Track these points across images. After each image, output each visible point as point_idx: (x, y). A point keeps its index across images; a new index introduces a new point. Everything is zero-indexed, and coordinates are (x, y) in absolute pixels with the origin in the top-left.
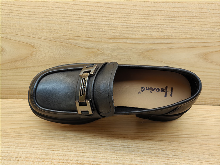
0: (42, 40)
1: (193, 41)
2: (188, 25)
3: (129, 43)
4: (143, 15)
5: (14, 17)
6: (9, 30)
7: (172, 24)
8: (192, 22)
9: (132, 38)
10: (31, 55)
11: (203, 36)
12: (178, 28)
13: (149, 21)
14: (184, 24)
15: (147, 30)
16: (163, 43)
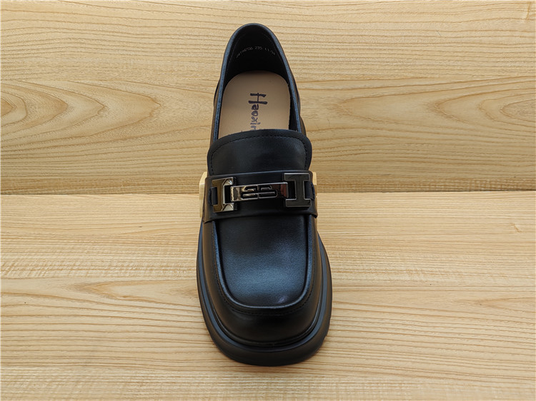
0: (170, 89)
1: (417, 83)
2: (408, 57)
3: (313, 89)
4: (335, 44)
5: (125, 52)
6: (117, 74)
7: (382, 56)
8: (414, 53)
9: (318, 81)
10: (151, 115)
11: (433, 74)
12: (393, 62)
13: (345, 52)
14: (400, 56)
15: (342, 67)
16: (369, 88)
